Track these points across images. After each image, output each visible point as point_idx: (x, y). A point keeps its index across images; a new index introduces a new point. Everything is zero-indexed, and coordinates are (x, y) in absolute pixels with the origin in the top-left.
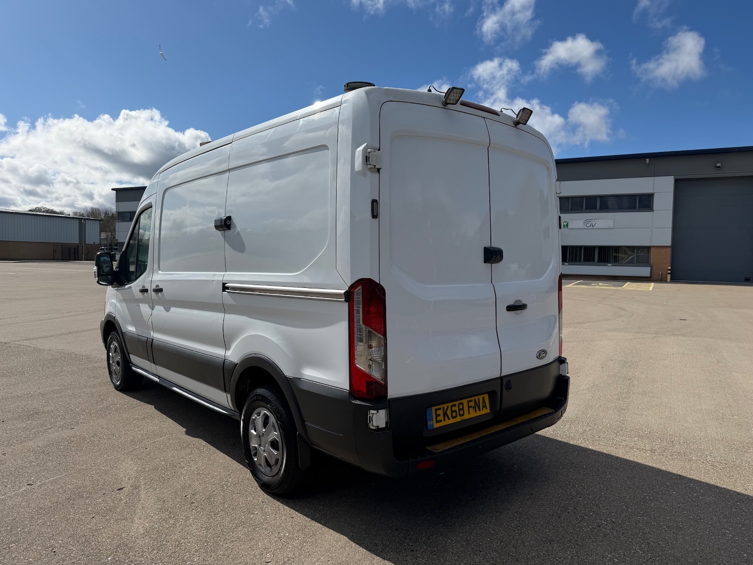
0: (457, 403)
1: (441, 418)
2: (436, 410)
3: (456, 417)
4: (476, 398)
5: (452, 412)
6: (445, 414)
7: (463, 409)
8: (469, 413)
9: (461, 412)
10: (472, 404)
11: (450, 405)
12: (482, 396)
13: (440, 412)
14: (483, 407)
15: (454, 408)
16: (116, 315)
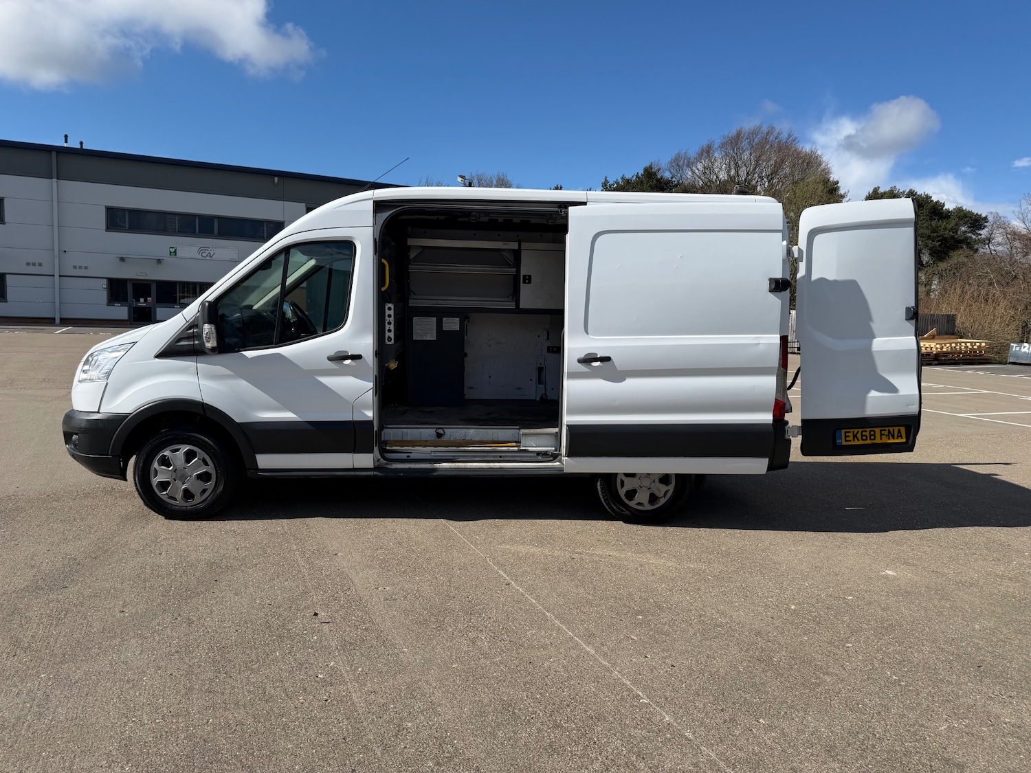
0: (868, 430)
1: (851, 438)
2: (846, 433)
3: (866, 439)
4: (891, 429)
5: (862, 436)
6: (855, 436)
7: (874, 435)
8: (881, 439)
9: (872, 437)
10: (886, 433)
11: (860, 430)
12: (898, 428)
13: (851, 435)
14: (898, 436)
15: (864, 433)
16: (208, 400)
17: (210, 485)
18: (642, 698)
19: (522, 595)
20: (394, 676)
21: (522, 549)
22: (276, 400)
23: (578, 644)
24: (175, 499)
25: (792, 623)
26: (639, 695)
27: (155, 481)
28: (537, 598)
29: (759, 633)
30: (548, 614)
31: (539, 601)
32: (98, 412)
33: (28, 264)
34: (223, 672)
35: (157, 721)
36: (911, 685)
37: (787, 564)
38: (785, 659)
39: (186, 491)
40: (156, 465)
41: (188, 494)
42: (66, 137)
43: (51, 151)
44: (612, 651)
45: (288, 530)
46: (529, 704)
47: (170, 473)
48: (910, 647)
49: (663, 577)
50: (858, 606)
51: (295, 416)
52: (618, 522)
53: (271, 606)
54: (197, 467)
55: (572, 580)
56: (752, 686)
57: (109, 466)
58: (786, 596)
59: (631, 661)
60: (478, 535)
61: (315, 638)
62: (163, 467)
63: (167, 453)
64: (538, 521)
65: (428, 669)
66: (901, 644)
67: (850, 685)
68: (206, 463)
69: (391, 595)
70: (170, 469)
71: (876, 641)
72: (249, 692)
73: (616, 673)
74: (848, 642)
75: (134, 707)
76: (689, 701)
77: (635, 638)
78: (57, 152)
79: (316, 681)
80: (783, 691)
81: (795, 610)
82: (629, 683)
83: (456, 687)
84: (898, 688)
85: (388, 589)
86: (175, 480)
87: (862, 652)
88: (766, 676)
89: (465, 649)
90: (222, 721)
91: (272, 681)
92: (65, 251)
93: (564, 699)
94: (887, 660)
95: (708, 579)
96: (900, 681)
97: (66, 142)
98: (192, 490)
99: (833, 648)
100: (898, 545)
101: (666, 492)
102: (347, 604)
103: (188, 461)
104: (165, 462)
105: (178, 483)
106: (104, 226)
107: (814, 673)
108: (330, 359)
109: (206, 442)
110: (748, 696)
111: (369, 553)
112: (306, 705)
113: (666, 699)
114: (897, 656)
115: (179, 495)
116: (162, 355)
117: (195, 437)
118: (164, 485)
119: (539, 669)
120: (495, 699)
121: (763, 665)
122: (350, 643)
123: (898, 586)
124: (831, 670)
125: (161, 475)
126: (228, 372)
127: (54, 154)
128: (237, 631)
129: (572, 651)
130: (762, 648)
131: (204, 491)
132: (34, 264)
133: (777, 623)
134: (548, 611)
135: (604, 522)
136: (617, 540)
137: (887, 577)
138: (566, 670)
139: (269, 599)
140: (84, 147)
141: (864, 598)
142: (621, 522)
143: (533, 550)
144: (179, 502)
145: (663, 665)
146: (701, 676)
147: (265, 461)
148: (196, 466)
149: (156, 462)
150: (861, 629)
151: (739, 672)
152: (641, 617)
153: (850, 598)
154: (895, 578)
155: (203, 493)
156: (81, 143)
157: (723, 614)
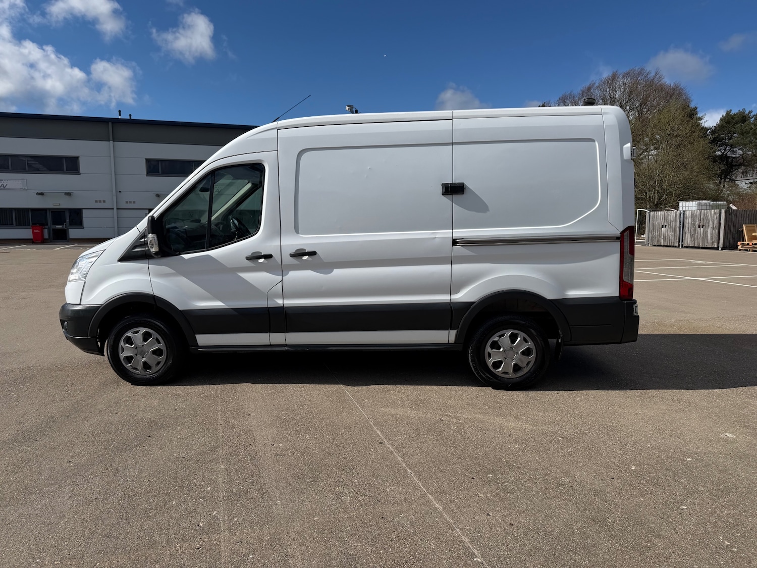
16: (157, 293)
17: (162, 358)
18: (476, 557)
19: (392, 453)
20: (262, 527)
21: (401, 412)
22: (208, 292)
23: (429, 501)
24: (137, 369)
25: (630, 484)
26: (474, 554)
27: (123, 355)
28: (403, 456)
29: (597, 493)
30: (409, 471)
31: (404, 459)
32: (80, 304)
33: (96, 201)
34: (125, 518)
35: (55, 563)
36: (743, 551)
37: (632, 426)
38: (620, 521)
39: (145, 363)
40: (122, 343)
41: (146, 366)
42: (120, 111)
43: (108, 122)
44: (459, 507)
45: (219, 394)
46: (372, 559)
47: (133, 349)
48: (745, 511)
49: (518, 438)
50: (696, 468)
51: (223, 304)
52: (487, 388)
53: (183, 459)
54: (153, 345)
55: (438, 440)
56: (583, 548)
57: (90, 346)
58: (628, 457)
59: (474, 518)
60: (367, 399)
61: (209, 489)
62: (127, 345)
63: (129, 334)
64: (420, 387)
65: (293, 521)
66: (735, 507)
67: (680, 550)
68: (159, 342)
69: (282, 451)
70: (133, 346)
71: (710, 504)
72: (138, 537)
73: (458, 530)
74: (682, 505)
75: (43, 549)
76: (520, 562)
77: (482, 496)
78: (112, 123)
79: (195, 530)
80: (613, 554)
81: (635, 471)
82: (467, 540)
83: (311, 539)
84: (730, 554)
85: (281, 445)
86: (136, 355)
87: (696, 514)
88: (599, 537)
89: (329, 502)
90: (106, 564)
91: (161, 527)
92: (120, 191)
93: (405, 555)
94: (720, 524)
95: (558, 439)
96: (732, 546)
97: (120, 115)
98: (150, 363)
99: (668, 510)
100: (739, 408)
101: (528, 363)
102: (244, 458)
103: (145, 340)
104: (129, 341)
105: (139, 357)
106: (145, 173)
107: (646, 536)
108: (248, 258)
109: (158, 326)
110: (578, 558)
111: (275, 413)
112: (180, 553)
113: (499, 559)
114: (730, 520)
115: (140, 367)
116: (123, 259)
117: (149, 322)
118: (129, 359)
119: (388, 524)
120: (342, 553)
121: (597, 527)
122: (236, 495)
123: (737, 448)
124: (663, 533)
125: (126, 351)
126: (172, 271)
127: (110, 124)
128: (149, 481)
129: (423, 507)
130: (598, 508)
131: (158, 363)
132: (100, 201)
133: (616, 483)
134: (410, 469)
135: (475, 388)
136: (484, 404)
137: (726, 440)
138: (413, 526)
139: (184, 453)
140: (132, 118)
141: (703, 460)
142: (490, 388)
143: (409, 412)
144: (140, 372)
145: (503, 523)
146: (536, 536)
147: (203, 340)
148: (151, 344)
149: (122, 342)
150: (697, 491)
151: (573, 532)
152: (491, 475)
153: (689, 459)
154: (733, 441)
155: (158, 364)
156: (130, 116)
157: (567, 473)
